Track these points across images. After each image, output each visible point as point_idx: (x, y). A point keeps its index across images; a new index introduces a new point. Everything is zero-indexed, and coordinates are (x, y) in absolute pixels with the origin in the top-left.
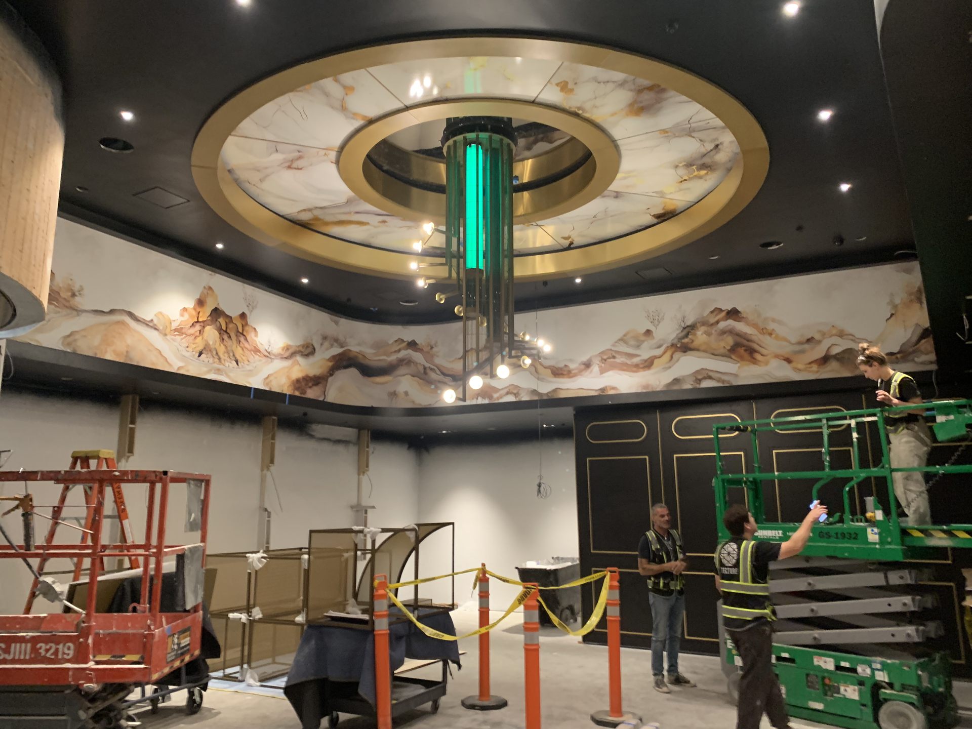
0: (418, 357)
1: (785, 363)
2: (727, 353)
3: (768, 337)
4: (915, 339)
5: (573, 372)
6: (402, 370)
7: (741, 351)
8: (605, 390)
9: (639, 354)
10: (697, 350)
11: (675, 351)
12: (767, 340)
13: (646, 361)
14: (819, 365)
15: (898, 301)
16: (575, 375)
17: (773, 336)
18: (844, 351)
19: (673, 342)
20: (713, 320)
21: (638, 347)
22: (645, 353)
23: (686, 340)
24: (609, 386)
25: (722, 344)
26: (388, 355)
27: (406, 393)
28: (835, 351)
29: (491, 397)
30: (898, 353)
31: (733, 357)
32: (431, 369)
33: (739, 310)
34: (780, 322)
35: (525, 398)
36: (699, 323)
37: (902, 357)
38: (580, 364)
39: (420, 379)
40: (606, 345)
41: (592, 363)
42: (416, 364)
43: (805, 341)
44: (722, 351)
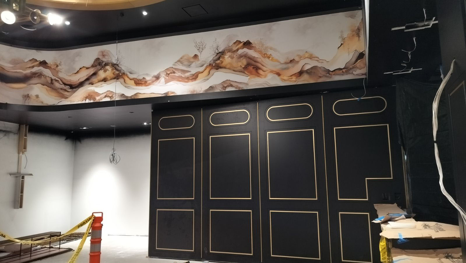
0: (47, 72)
1: (276, 76)
2: (243, 70)
3: (267, 59)
4: (354, 60)
5: (148, 82)
6: (34, 80)
7: (251, 68)
8: (168, 93)
9: (189, 70)
10: (225, 68)
11: (212, 69)
12: (266, 61)
13: (193, 75)
14: (297, 77)
15: (345, 35)
16: (149, 84)
17: (271, 58)
18: (312, 68)
19: (210, 63)
20: (235, 49)
21: (189, 66)
22: (194, 70)
23: (218, 62)
24: (170, 91)
25: (240, 64)
26: (25, 70)
27: (37, 96)
28: (307, 67)
29: (95, 99)
30: (343, 69)
31: (246, 72)
32: (56, 81)
33: (251, 42)
34: (275, 50)
35: (117, 99)
36: (226, 50)
37: (346, 71)
38: (153, 77)
39: (48, 87)
40: (169, 64)
41: (160, 77)
42: (45, 77)
43: (289, 62)
44: (240, 68)
